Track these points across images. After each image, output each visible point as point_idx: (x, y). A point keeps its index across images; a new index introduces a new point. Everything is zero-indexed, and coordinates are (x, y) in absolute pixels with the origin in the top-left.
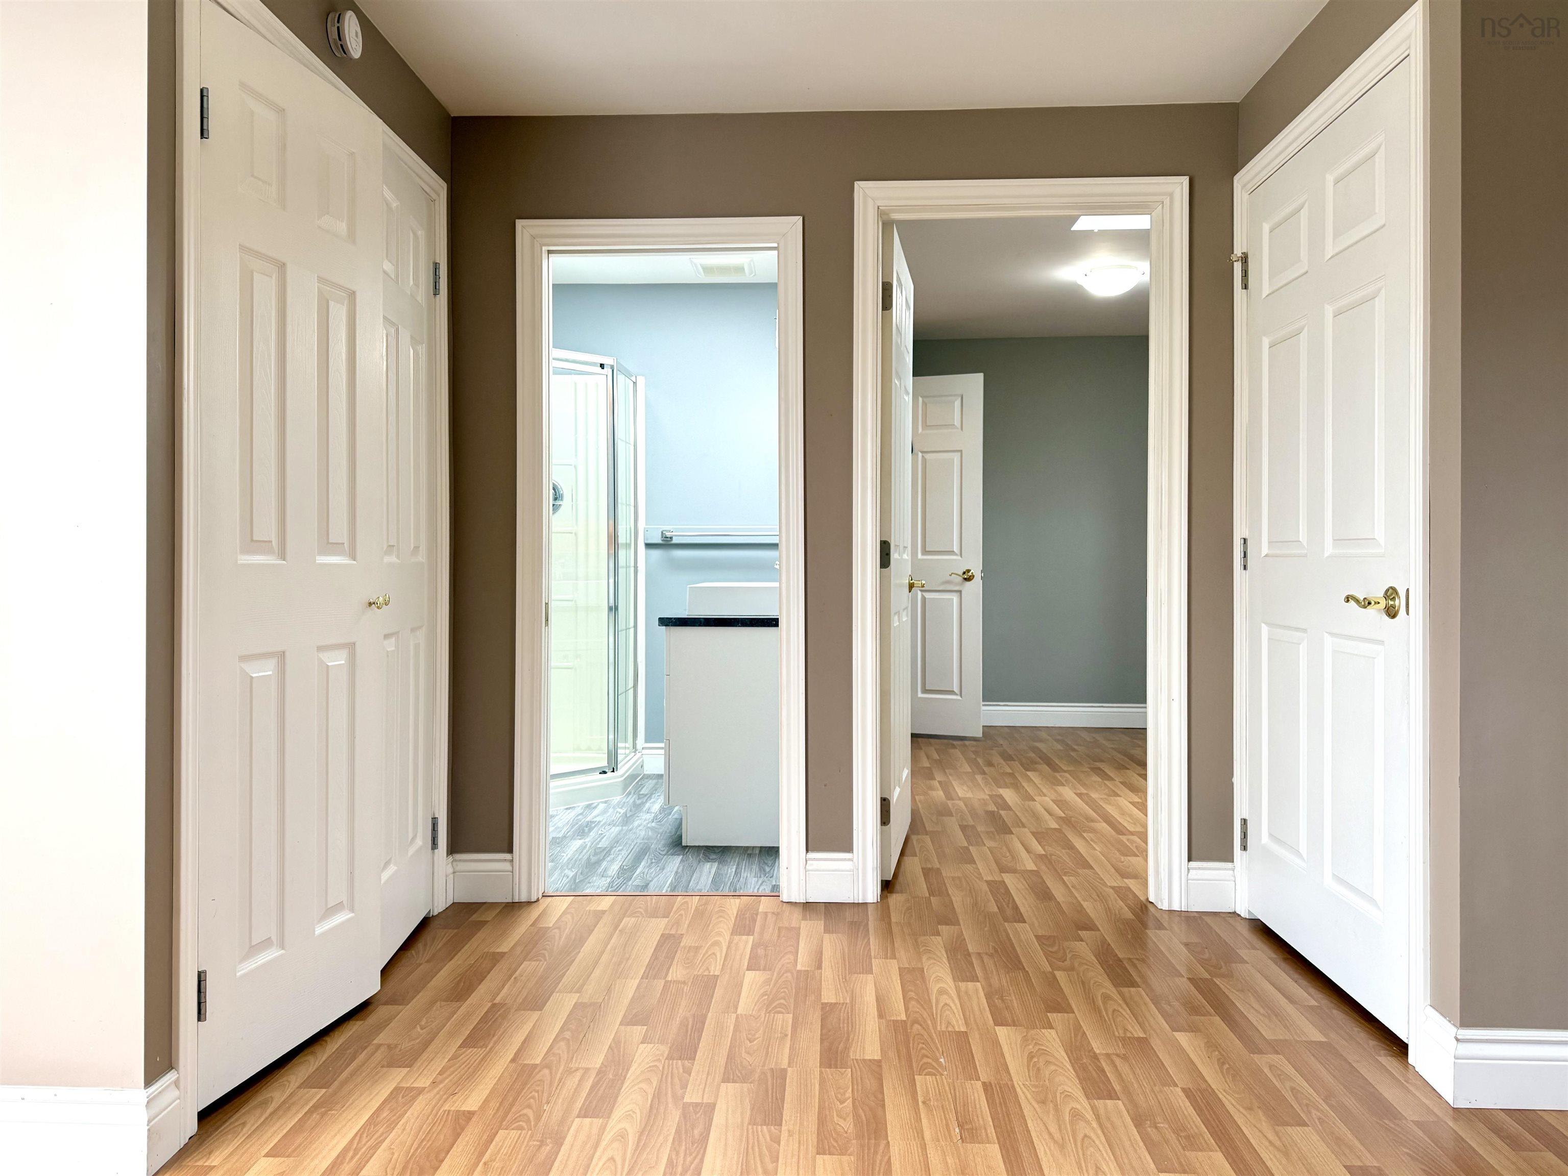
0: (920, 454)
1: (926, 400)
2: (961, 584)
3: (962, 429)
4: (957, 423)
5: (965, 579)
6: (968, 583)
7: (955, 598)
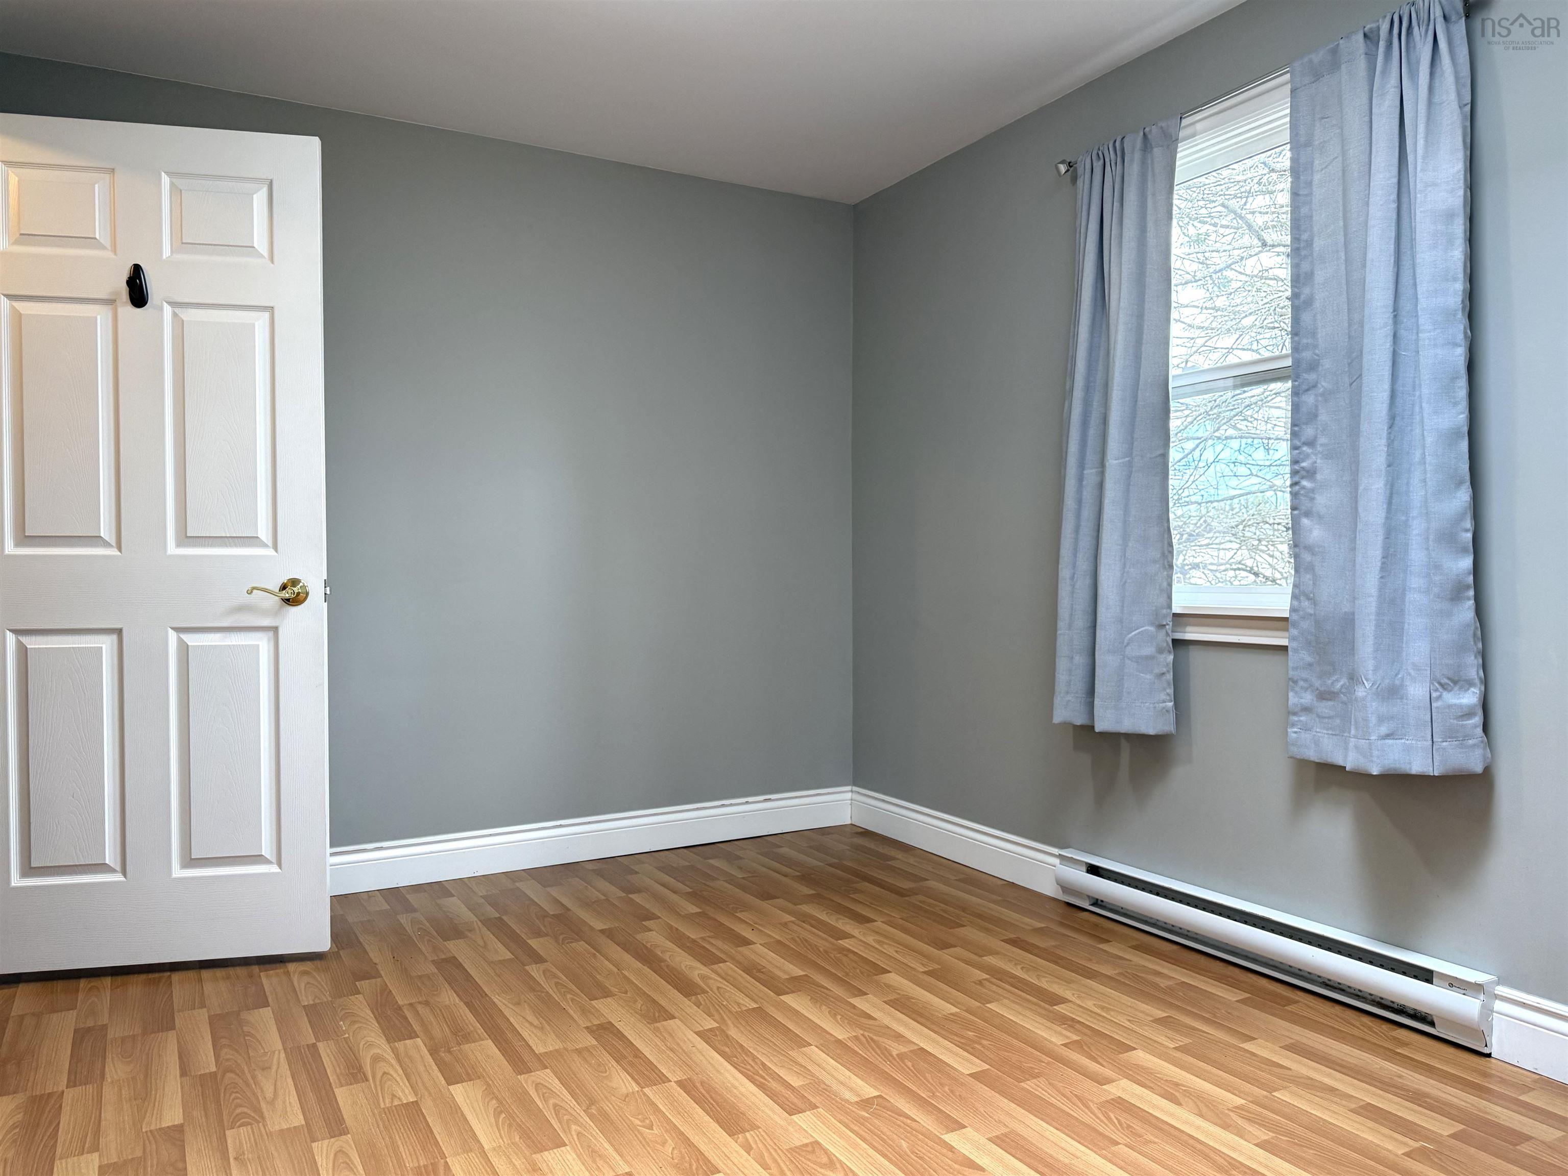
0: (167, 310)
1: (180, 182)
2: (276, 613)
3: (272, 259)
4: (260, 242)
5: (287, 601)
6: (294, 610)
7: (263, 642)
